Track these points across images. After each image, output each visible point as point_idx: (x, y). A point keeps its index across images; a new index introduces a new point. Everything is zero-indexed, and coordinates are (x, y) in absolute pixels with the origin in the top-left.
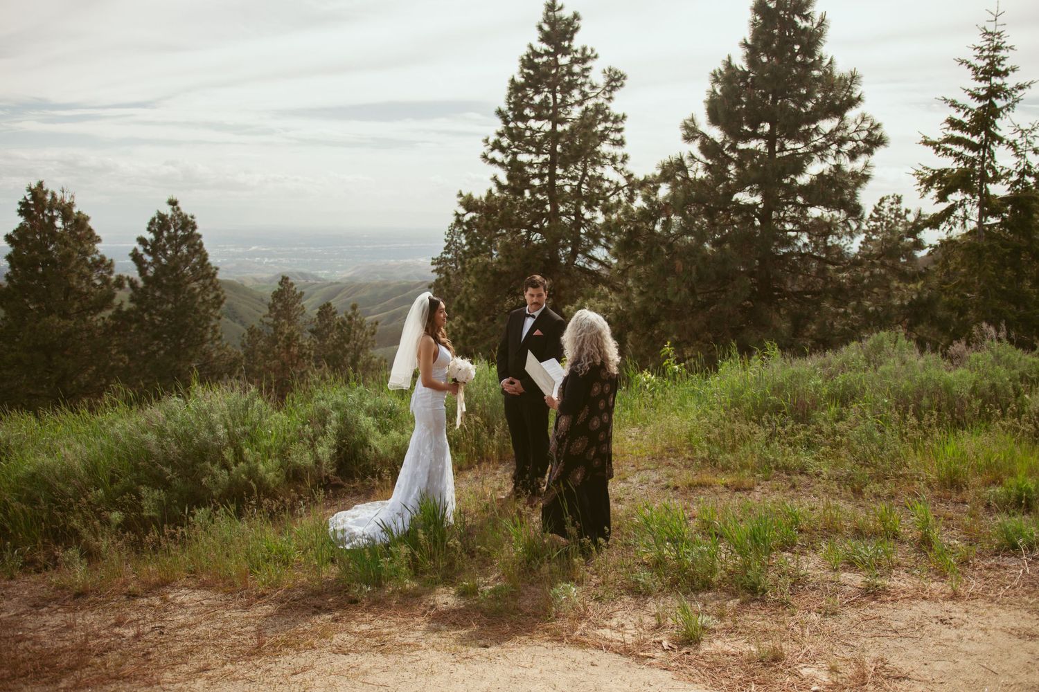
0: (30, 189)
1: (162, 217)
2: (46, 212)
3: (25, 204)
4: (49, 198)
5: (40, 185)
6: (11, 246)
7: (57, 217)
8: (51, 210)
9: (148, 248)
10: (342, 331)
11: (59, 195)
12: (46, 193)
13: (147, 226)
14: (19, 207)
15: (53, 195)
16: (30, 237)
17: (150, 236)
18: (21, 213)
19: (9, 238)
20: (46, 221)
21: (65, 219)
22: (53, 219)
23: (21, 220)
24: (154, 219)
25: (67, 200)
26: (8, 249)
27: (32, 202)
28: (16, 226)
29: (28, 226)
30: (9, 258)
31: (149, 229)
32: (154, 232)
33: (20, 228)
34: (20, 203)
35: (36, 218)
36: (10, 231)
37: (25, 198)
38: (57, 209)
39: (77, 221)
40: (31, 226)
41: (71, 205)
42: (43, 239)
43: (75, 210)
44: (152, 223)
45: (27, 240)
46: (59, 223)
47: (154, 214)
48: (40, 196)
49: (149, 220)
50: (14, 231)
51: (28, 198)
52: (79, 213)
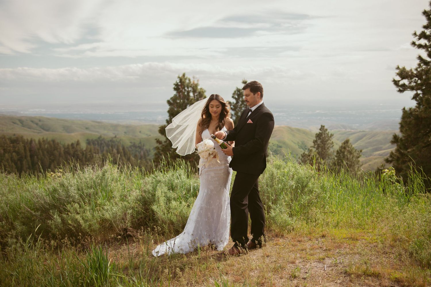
0: (179, 77)
1: (238, 90)
2: (186, 88)
3: (177, 85)
4: (187, 81)
5: (184, 75)
6: (169, 105)
7: (190, 91)
8: (188, 88)
9: (232, 107)
10: (340, 155)
11: (192, 81)
12: (186, 79)
13: (232, 95)
14: (174, 86)
15: (189, 80)
16: (178, 101)
17: (234, 101)
18: (175, 89)
19: (169, 102)
20: (186, 93)
21: (194, 91)
22: (188, 92)
23: (175, 93)
24: (235, 92)
25: (196, 82)
26: (168, 107)
27: (179, 84)
28: (172, 96)
29: (178, 96)
30: (169, 112)
31: (233, 97)
32: (235, 98)
33: (174, 97)
34: (174, 84)
35: (181, 91)
36: (169, 98)
37: (177, 82)
38: (191, 87)
39: (199, 93)
40: (179, 96)
41: (196, 85)
42: (184, 102)
43: (199, 87)
44: (234, 94)
45: (177, 103)
46: (191, 94)
47: (235, 89)
48: (183, 80)
49: (233, 92)
50: (171, 98)
51: (178, 81)
52: (201, 89)
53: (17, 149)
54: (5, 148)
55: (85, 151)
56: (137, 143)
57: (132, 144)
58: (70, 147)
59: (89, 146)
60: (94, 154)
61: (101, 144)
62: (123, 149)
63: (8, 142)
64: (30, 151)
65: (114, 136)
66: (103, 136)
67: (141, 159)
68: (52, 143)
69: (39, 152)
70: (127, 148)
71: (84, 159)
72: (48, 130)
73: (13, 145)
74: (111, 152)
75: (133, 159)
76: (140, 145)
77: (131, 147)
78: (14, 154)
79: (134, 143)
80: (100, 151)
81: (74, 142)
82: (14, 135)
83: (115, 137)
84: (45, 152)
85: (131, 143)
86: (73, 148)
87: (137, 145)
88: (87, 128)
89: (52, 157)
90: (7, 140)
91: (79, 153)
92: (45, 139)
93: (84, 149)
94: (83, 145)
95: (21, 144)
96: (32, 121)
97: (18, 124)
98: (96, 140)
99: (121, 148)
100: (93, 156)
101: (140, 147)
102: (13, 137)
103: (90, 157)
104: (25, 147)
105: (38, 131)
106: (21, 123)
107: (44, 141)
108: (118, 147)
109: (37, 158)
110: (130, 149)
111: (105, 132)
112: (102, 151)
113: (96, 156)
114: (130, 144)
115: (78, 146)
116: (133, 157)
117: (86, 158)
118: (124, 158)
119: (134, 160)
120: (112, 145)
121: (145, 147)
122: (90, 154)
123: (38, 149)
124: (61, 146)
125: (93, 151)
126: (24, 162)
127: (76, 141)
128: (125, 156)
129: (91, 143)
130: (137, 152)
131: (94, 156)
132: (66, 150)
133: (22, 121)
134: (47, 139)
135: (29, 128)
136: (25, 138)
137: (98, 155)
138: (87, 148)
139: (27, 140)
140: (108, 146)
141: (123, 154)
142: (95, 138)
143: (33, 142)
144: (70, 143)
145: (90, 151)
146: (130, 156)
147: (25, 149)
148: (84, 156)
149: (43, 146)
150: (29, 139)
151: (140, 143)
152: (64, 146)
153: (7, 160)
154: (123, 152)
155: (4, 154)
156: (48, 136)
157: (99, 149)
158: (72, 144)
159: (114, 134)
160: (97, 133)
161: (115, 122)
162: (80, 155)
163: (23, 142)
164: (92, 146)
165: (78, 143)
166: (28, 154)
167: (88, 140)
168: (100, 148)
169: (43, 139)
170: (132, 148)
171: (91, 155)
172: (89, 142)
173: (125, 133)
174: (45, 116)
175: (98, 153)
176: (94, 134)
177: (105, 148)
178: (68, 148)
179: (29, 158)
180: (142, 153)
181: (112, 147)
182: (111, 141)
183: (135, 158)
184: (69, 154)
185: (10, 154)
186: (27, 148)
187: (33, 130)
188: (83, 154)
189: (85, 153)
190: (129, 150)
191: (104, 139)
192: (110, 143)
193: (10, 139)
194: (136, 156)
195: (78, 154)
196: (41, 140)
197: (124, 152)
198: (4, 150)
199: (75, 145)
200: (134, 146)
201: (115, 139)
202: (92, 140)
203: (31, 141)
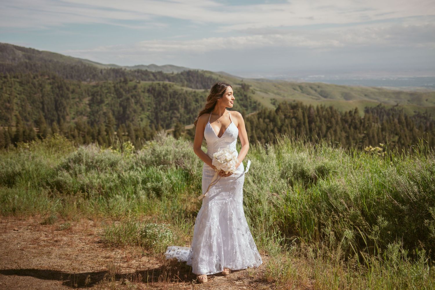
53: (296, 115)
54: (286, 113)
55: (364, 119)
56: (422, 112)
57: (417, 114)
58: (348, 115)
59: (368, 115)
60: (373, 124)
61: (381, 112)
62: (406, 118)
63: (289, 108)
64: (309, 117)
65: (395, 104)
66: (383, 105)
67: (426, 130)
68: (329, 110)
69: (317, 119)
70: (410, 117)
71: (362, 128)
72: (325, 97)
73: (293, 111)
74: (392, 122)
75: (417, 130)
76: (426, 115)
77: (414, 117)
78: (293, 120)
79: (419, 113)
80: (379, 120)
81: (352, 110)
82: (294, 101)
83: (397, 105)
84: (323, 119)
85: (415, 112)
86: (351, 115)
87: (423, 115)
88: (366, 95)
89: (329, 125)
90: (288, 106)
91: (357, 121)
92: (323, 105)
93: (362, 117)
94: (362, 114)
95: (300, 110)
96: (311, 88)
97: (298, 91)
98: (375, 108)
99: (403, 118)
100: (371, 125)
101: (426, 118)
102: (293, 103)
103: (368, 126)
104: (303, 113)
105: (316, 98)
106: (301, 89)
107: (322, 108)
108: (400, 116)
109: (315, 125)
110: (414, 119)
111: (386, 99)
112: (382, 120)
113: (375, 125)
114: (413, 114)
115: (356, 114)
116: (417, 128)
117: (364, 126)
118: (405, 128)
119: (418, 132)
120: (393, 114)
121: (431, 118)
122: (368, 123)
123: (316, 116)
124: (339, 113)
125: (371, 120)
126: (302, 129)
127: (354, 108)
128: (407, 127)
129: (370, 111)
130: (422, 123)
131: (373, 126)
132: (344, 118)
133: (301, 88)
134: (325, 106)
135: (308, 94)
136: (304, 104)
137: (377, 125)
138: (365, 117)
139: (306, 106)
140: (388, 115)
141: (405, 124)
142: (374, 106)
143: (312, 109)
144: (348, 111)
145: (369, 120)
146: (413, 128)
147: (304, 116)
148: (362, 125)
149: (321, 113)
150: (308, 106)
151: (426, 113)
152: (341, 113)
153: (287, 126)
154: (405, 122)
155: (285, 120)
156: (326, 103)
157: (378, 117)
158: (350, 112)
159: (396, 101)
160: (376, 101)
161: (397, 89)
162: (359, 123)
163: (303, 108)
164: (371, 114)
165: (356, 111)
166: (307, 120)
167: (366, 108)
168: (380, 117)
169: (321, 105)
170: (416, 118)
171: (370, 125)
172: (367, 111)
173: (409, 101)
174: (324, 82)
175: (377, 123)
176: (374, 102)
177: (385, 117)
178: (345, 115)
179: (307, 124)
180: (428, 124)
181: (393, 116)
182: (392, 109)
183: (419, 129)
184: (346, 122)
185: (290, 120)
186: (306, 115)
187: (311, 96)
188: (361, 123)
189: (363, 121)
190: (412, 121)
191: (384, 107)
192: (391, 112)
193: (290, 105)
194: (420, 127)
195: (356, 123)
196: (320, 107)
197: (407, 122)
198: (285, 115)
199: (353, 112)
200: (419, 115)
201: (396, 108)
202: (371, 108)
203: (310, 108)
